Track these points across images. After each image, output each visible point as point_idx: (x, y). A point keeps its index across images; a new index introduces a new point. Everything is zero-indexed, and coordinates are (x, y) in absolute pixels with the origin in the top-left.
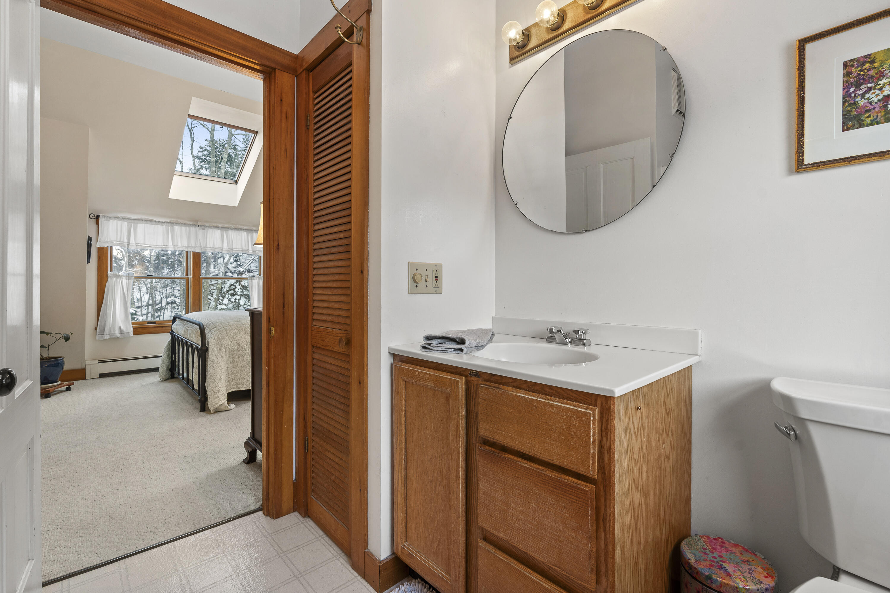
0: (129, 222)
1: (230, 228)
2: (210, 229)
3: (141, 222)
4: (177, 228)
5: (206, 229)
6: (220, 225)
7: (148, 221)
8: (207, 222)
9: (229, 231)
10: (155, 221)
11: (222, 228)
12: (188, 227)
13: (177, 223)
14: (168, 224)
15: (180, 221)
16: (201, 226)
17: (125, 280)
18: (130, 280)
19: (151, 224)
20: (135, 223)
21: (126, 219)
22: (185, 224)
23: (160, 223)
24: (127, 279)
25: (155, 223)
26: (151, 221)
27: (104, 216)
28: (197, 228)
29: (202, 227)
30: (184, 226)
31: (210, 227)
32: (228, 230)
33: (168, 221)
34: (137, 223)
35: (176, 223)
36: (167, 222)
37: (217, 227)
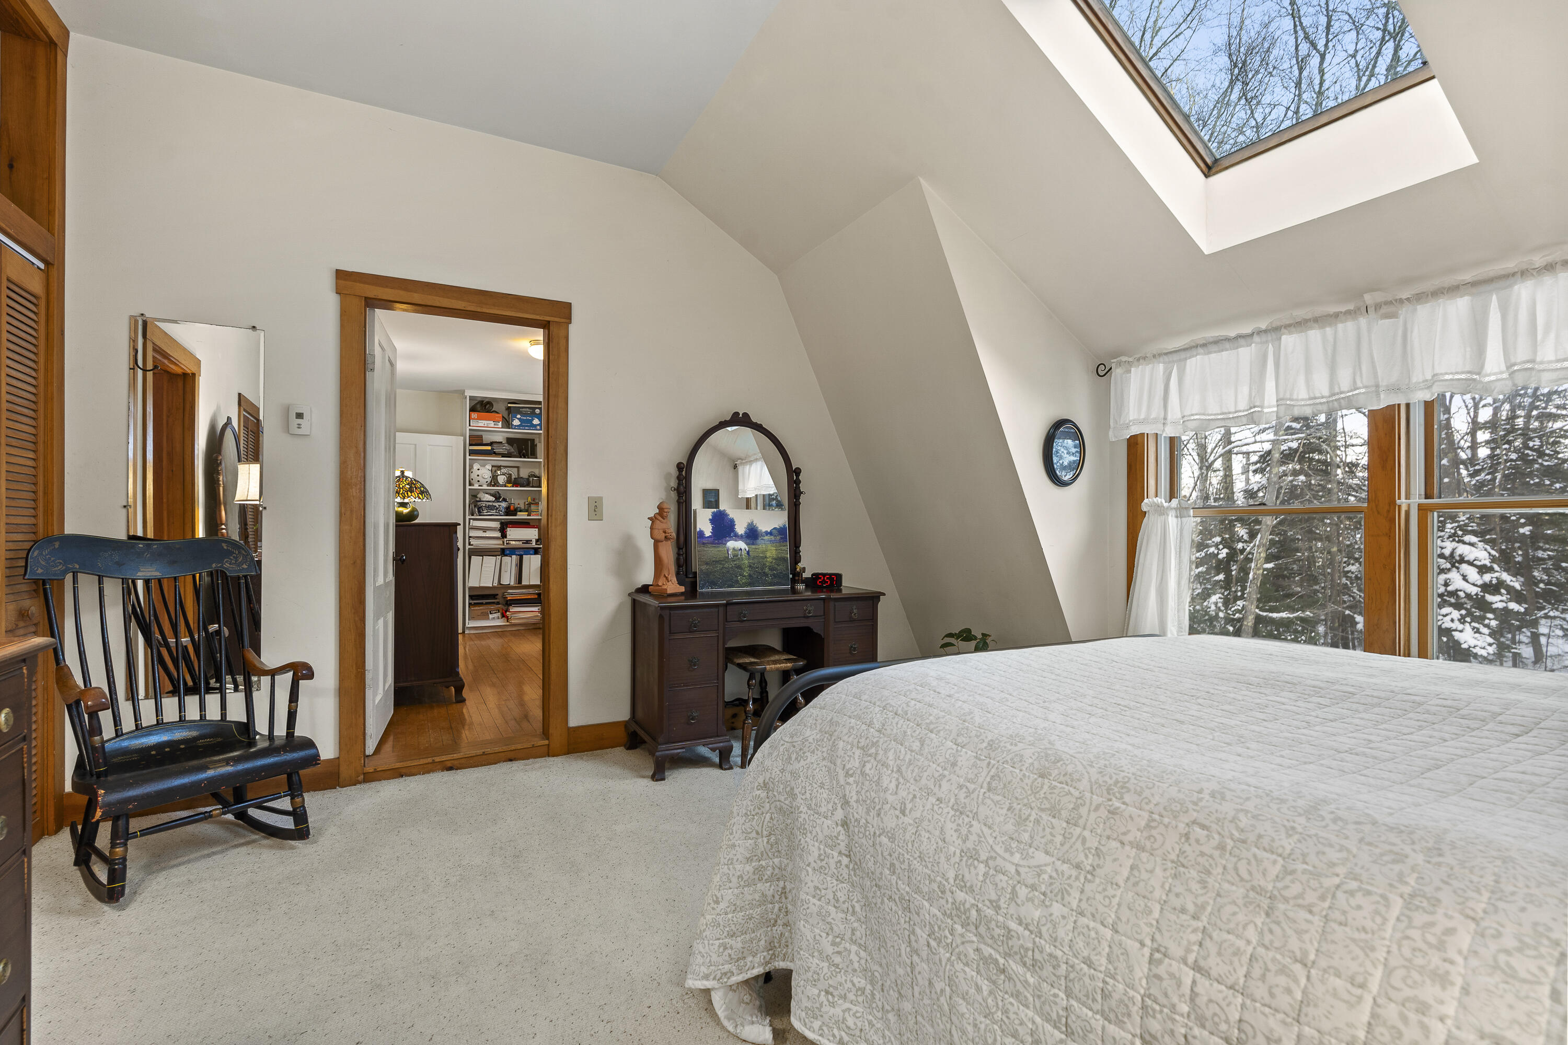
0: (1170, 362)
1: (1524, 273)
2: (1419, 307)
3: (1194, 352)
4: (1289, 340)
5: (1404, 311)
6: (1467, 277)
7: (1211, 343)
8: (1406, 282)
9: (1516, 287)
10: (1228, 339)
11: (1474, 284)
12: (1330, 325)
13: (1290, 325)
14: (1264, 337)
15: (1302, 313)
16: (1378, 307)
17: (1175, 520)
18: (1184, 519)
19: (1219, 351)
20: (1180, 360)
21: (1160, 355)
22: (1316, 320)
23: (1242, 341)
24: (1177, 517)
25: (1227, 345)
26: (1217, 342)
27: (1119, 364)
28: (1363, 321)
29: (1385, 310)
30: (1316, 325)
31: (1420, 298)
32: (1511, 286)
33: (1263, 326)
34: (1186, 359)
35: (1287, 326)
36: (1260, 332)
37: (1454, 290)
